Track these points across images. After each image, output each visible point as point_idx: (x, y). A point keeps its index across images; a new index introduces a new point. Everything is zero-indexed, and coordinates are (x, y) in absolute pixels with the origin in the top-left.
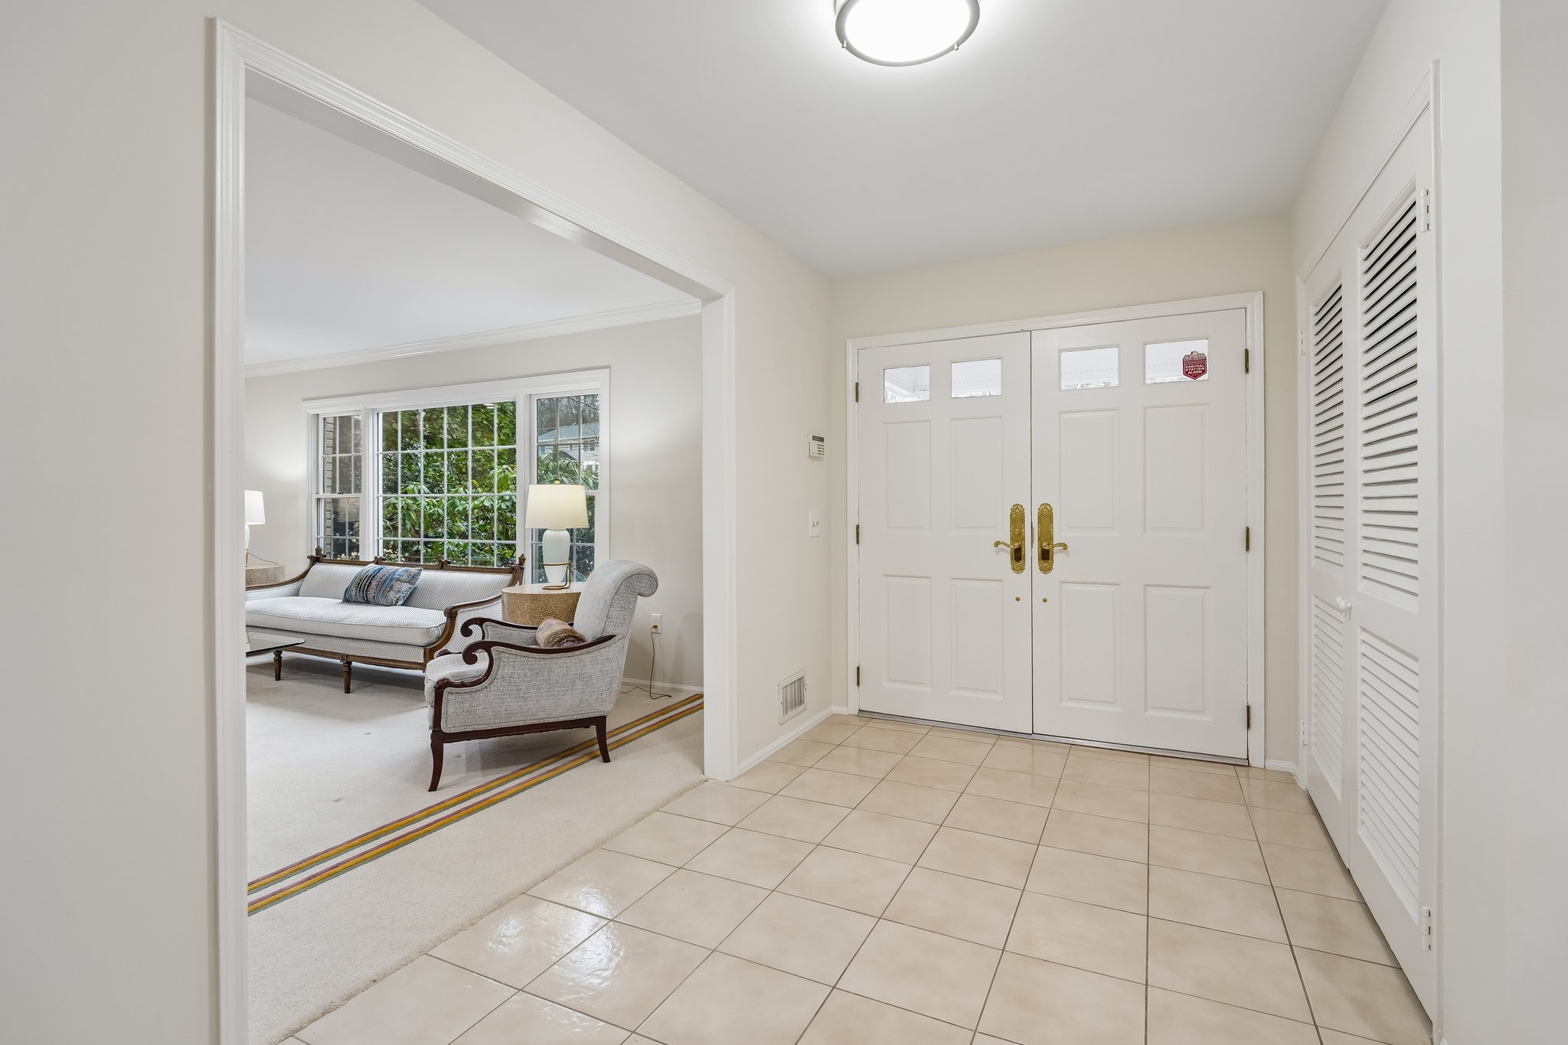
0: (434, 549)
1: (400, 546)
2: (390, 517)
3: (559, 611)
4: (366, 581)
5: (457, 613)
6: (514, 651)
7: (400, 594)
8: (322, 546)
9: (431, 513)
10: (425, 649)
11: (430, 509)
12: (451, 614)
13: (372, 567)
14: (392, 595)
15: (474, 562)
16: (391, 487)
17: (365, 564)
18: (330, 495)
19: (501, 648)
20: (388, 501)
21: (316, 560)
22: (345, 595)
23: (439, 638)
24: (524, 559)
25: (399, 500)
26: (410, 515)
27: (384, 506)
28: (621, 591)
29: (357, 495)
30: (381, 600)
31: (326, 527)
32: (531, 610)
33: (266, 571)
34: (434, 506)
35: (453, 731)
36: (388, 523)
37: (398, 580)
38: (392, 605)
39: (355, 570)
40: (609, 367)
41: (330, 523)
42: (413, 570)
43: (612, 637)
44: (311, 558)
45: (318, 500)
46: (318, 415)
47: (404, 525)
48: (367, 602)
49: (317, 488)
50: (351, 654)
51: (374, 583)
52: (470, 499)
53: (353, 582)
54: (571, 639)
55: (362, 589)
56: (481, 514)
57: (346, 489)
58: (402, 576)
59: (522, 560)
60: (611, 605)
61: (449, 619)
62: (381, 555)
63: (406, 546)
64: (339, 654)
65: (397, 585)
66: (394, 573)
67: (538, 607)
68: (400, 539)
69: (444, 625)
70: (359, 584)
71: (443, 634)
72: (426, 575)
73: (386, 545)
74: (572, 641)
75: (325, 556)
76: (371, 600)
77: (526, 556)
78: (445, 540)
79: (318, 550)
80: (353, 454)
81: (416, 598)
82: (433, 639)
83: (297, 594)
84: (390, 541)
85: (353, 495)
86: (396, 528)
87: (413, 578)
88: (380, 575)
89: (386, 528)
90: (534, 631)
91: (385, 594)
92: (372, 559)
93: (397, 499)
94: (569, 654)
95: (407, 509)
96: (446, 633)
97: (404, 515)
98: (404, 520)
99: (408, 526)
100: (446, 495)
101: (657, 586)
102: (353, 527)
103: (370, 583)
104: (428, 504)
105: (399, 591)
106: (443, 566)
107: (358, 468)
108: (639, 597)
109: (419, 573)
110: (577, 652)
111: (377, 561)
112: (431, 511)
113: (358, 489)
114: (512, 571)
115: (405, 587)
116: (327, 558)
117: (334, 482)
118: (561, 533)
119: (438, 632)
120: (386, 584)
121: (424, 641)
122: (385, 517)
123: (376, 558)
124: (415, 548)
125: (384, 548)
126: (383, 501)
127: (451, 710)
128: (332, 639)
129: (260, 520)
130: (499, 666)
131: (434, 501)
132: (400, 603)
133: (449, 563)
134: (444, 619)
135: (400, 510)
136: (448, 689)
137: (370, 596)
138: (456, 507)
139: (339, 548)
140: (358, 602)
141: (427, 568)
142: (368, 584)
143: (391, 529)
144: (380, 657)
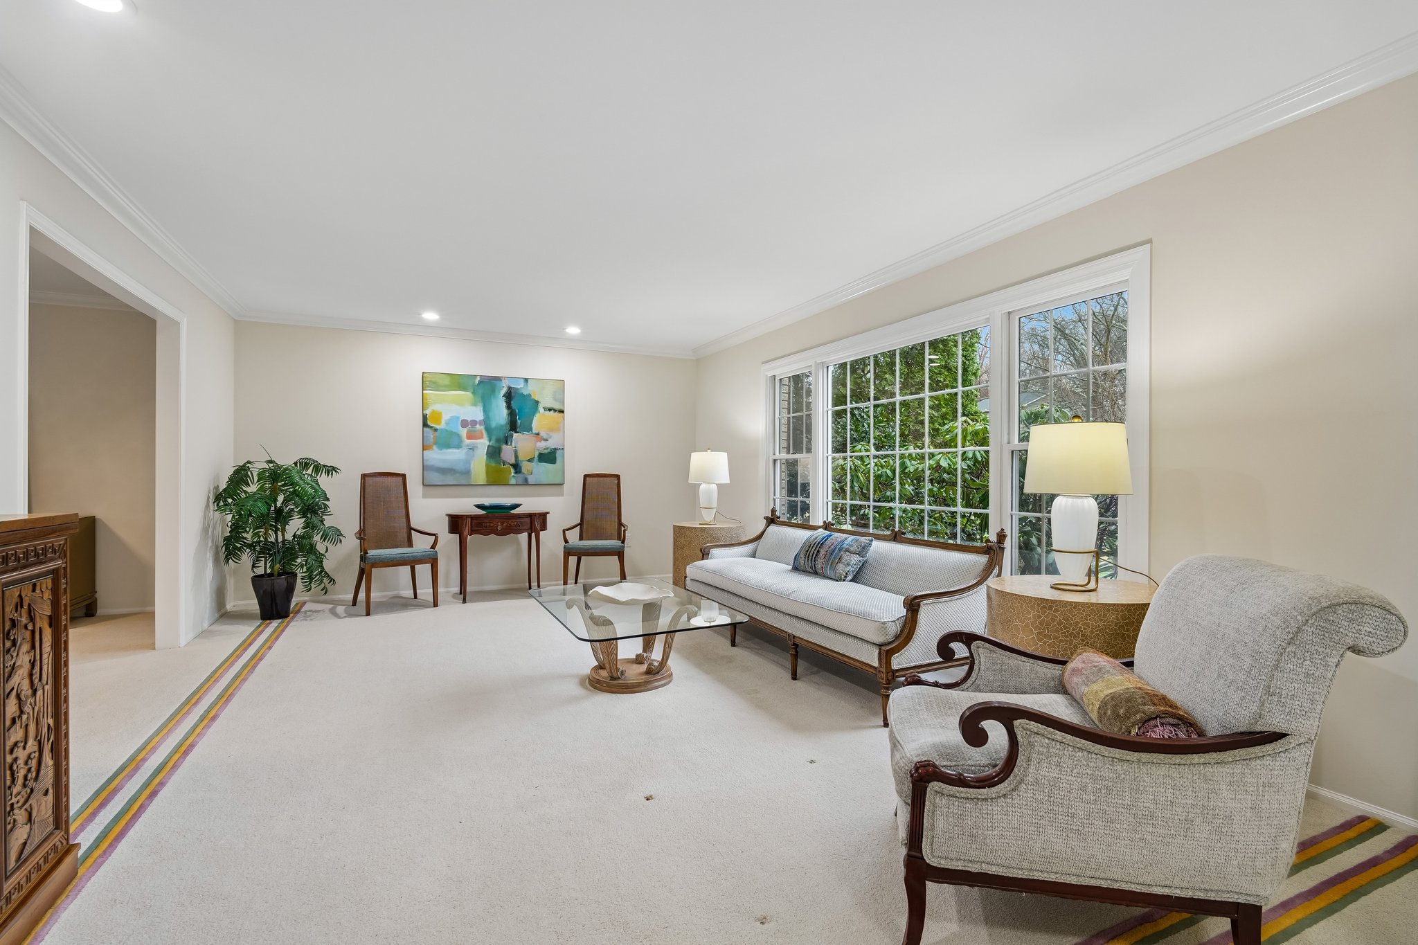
0: (885, 517)
1: (848, 510)
2: (839, 480)
3: (1092, 632)
4: (814, 548)
5: (919, 605)
6: (1059, 735)
7: (849, 567)
8: (778, 509)
9: (879, 475)
10: (880, 649)
11: (878, 470)
12: (913, 606)
13: (821, 533)
14: (841, 568)
15: (931, 533)
16: (840, 448)
17: (815, 528)
18: (784, 456)
19: (1034, 726)
20: (836, 462)
21: (772, 520)
22: (794, 562)
23: (897, 637)
24: (1005, 536)
25: (848, 460)
26: (858, 476)
27: (833, 468)
28: (1306, 637)
29: (809, 455)
30: (829, 572)
31: (782, 488)
32: (1041, 623)
33: (731, 529)
34: (882, 466)
35: (943, 864)
36: (837, 485)
37: (847, 550)
38: (840, 580)
39: (804, 535)
40: (1150, 241)
41: (785, 484)
42: (864, 540)
43: (1277, 736)
44: (766, 518)
45: (775, 461)
46: (775, 376)
47: (852, 487)
48: (815, 573)
49: (774, 449)
50: (797, 635)
51: (823, 552)
52: (927, 457)
53: (801, 549)
54: (1171, 720)
55: (810, 557)
56: (937, 475)
57: (798, 448)
58: (851, 546)
59: (1001, 536)
60: (1277, 667)
61: (910, 613)
62: (830, 519)
63: (854, 510)
64: (786, 632)
65: (846, 557)
66: (843, 542)
67: (1053, 620)
68: (849, 502)
69: (903, 619)
70: (807, 551)
71: (901, 631)
72: (877, 546)
73: (835, 507)
74: (1172, 725)
75: (779, 518)
76: (819, 571)
77: (1008, 532)
78: (896, 505)
79: (773, 511)
80: (805, 412)
81: (867, 574)
82: (890, 638)
83: (754, 555)
84: (839, 504)
85: (804, 455)
86: (844, 491)
87: (862, 551)
88: (828, 543)
89: (835, 490)
90: (1058, 667)
91: (833, 568)
92: (821, 524)
93: (845, 459)
94: (1177, 759)
95: (855, 470)
96: (906, 631)
97: (852, 476)
98: (852, 482)
99: (856, 488)
100: (898, 451)
101: (1405, 635)
102: (805, 489)
103: (818, 551)
104: (876, 465)
105: (848, 564)
106: (896, 537)
107: (809, 431)
108: (1349, 654)
109: (870, 544)
110: (1196, 758)
111: (827, 526)
112: (879, 472)
113: (809, 450)
114: (987, 550)
115: (855, 559)
116: (781, 519)
117: (789, 445)
118: (1079, 501)
119: (894, 629)
120: (835, 555)
121: (880, 640)
122: (834, 479)
123: (825, 522)
124: (862, 512)
125: (833, 510)
126: (832, 463)
127: (940, 824)
128: (780, 614)
129: (725, 479)
130: (1029, 760)
131: (882, 461)
132: (849, 578)
133: (904, 534)
134: (903, 612)
135: (849, 471)
136: (935, 786)
137: (819, 566)
138: (906, 468)
139: (792, 509)
140: (807, 571)
141: (878, 537)
142: (816, 552)
143: (840, 492)
144: (827, 646)
